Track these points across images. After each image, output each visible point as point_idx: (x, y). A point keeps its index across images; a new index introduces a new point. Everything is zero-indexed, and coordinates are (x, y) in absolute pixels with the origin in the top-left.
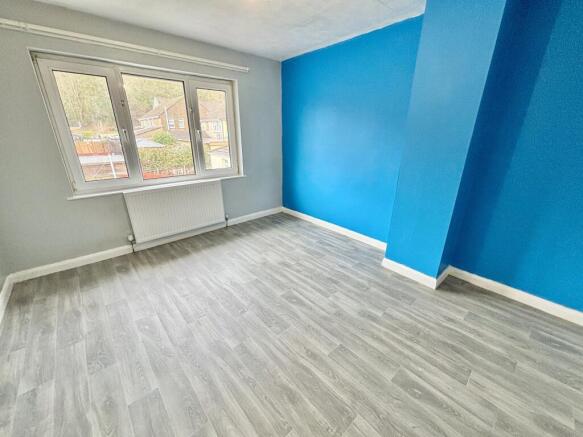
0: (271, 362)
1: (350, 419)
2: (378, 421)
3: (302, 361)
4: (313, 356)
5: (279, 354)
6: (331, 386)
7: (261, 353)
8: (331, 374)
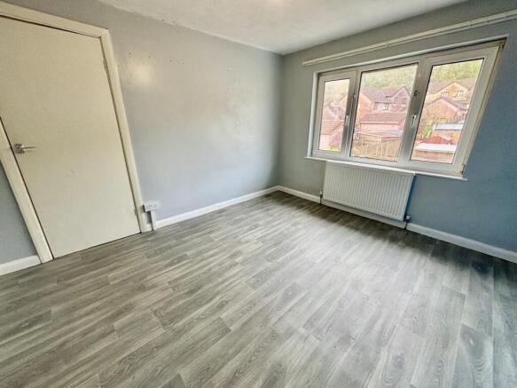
0: (220, 280)
1: (164, 325)
2: (154, 346)
3: (218, 298)
4: (221, 306)
5: (226, 283)
6: (192, 315)
7: (228, 275)
8: (202, 317)
